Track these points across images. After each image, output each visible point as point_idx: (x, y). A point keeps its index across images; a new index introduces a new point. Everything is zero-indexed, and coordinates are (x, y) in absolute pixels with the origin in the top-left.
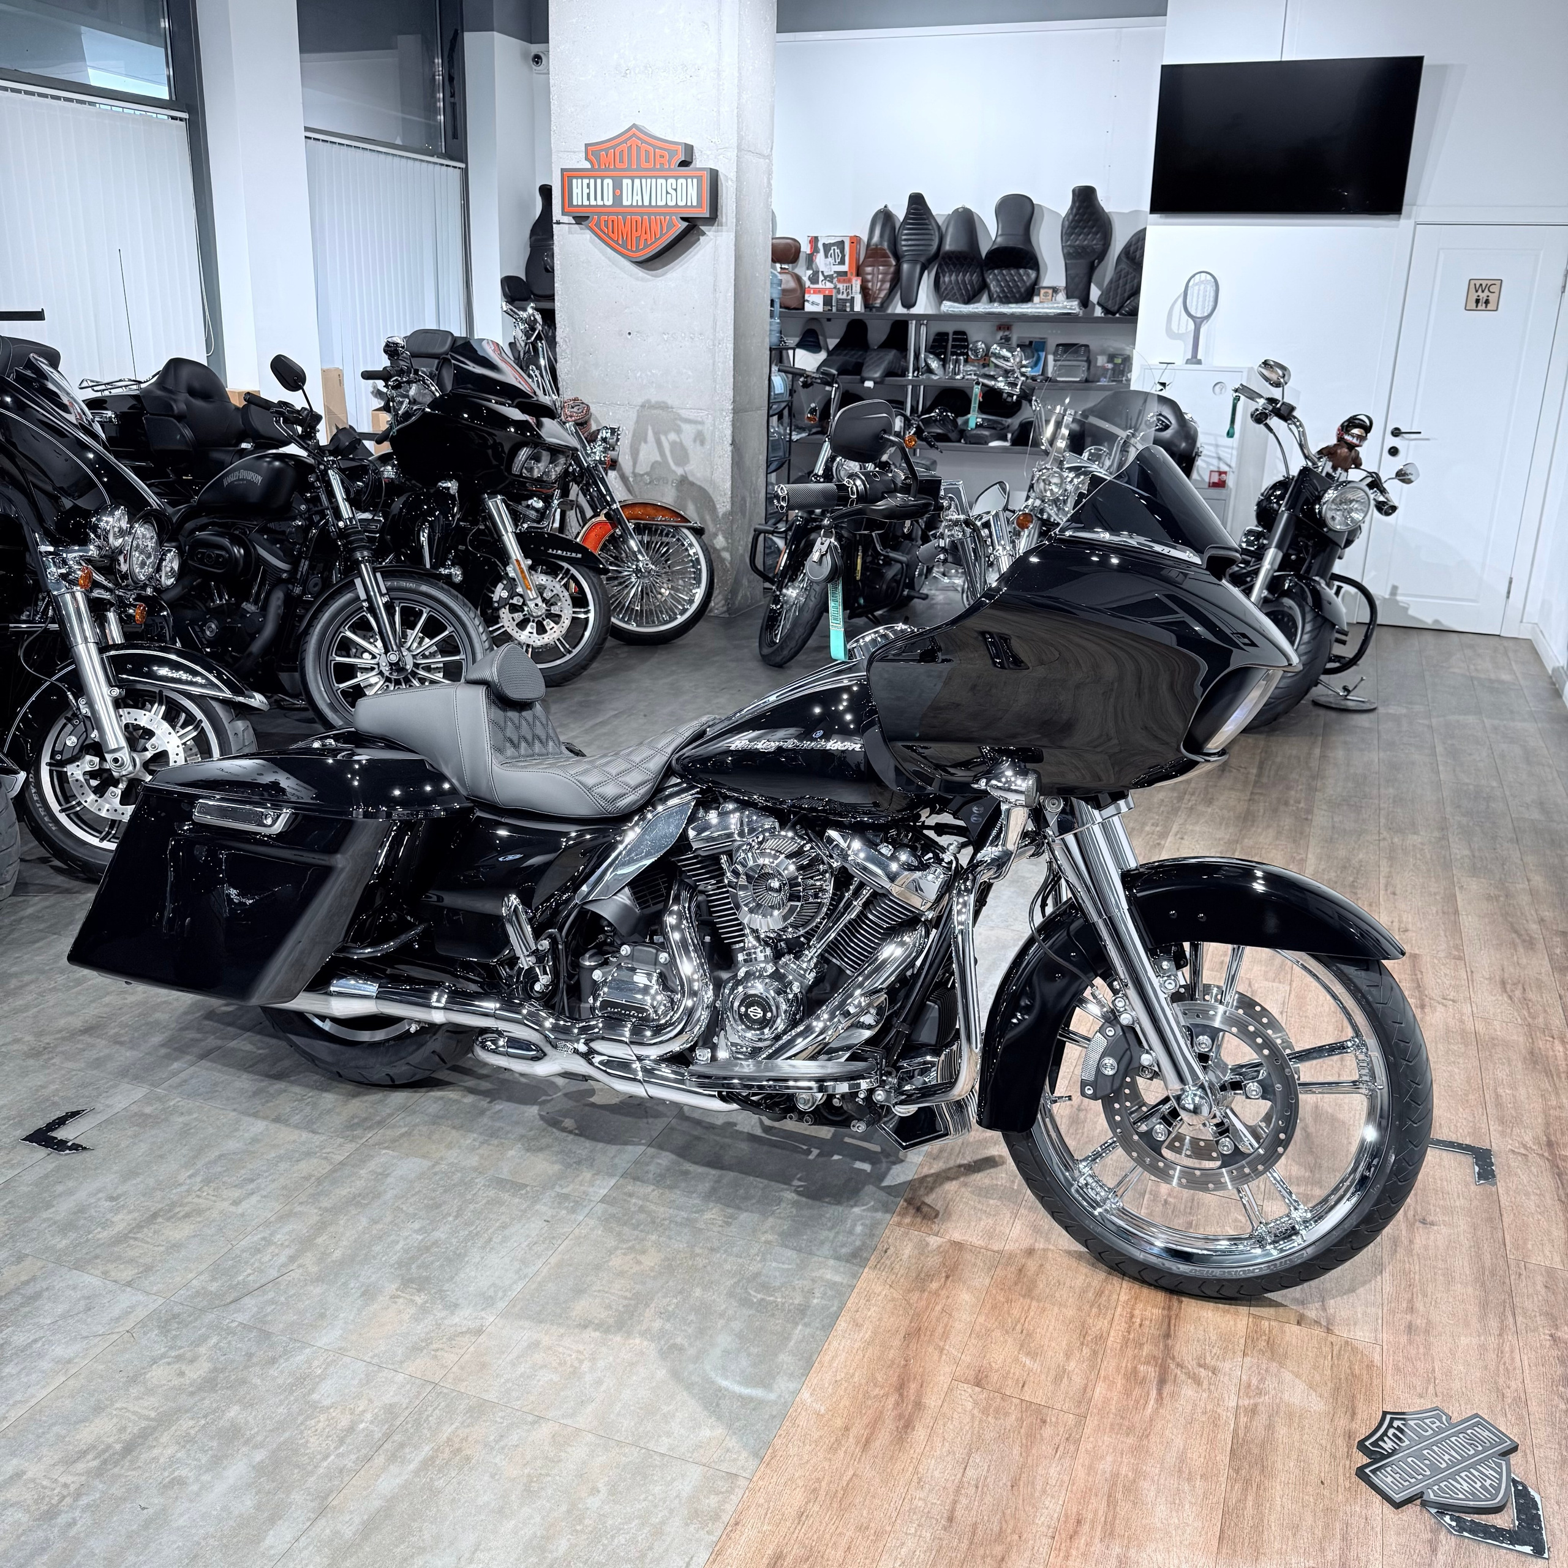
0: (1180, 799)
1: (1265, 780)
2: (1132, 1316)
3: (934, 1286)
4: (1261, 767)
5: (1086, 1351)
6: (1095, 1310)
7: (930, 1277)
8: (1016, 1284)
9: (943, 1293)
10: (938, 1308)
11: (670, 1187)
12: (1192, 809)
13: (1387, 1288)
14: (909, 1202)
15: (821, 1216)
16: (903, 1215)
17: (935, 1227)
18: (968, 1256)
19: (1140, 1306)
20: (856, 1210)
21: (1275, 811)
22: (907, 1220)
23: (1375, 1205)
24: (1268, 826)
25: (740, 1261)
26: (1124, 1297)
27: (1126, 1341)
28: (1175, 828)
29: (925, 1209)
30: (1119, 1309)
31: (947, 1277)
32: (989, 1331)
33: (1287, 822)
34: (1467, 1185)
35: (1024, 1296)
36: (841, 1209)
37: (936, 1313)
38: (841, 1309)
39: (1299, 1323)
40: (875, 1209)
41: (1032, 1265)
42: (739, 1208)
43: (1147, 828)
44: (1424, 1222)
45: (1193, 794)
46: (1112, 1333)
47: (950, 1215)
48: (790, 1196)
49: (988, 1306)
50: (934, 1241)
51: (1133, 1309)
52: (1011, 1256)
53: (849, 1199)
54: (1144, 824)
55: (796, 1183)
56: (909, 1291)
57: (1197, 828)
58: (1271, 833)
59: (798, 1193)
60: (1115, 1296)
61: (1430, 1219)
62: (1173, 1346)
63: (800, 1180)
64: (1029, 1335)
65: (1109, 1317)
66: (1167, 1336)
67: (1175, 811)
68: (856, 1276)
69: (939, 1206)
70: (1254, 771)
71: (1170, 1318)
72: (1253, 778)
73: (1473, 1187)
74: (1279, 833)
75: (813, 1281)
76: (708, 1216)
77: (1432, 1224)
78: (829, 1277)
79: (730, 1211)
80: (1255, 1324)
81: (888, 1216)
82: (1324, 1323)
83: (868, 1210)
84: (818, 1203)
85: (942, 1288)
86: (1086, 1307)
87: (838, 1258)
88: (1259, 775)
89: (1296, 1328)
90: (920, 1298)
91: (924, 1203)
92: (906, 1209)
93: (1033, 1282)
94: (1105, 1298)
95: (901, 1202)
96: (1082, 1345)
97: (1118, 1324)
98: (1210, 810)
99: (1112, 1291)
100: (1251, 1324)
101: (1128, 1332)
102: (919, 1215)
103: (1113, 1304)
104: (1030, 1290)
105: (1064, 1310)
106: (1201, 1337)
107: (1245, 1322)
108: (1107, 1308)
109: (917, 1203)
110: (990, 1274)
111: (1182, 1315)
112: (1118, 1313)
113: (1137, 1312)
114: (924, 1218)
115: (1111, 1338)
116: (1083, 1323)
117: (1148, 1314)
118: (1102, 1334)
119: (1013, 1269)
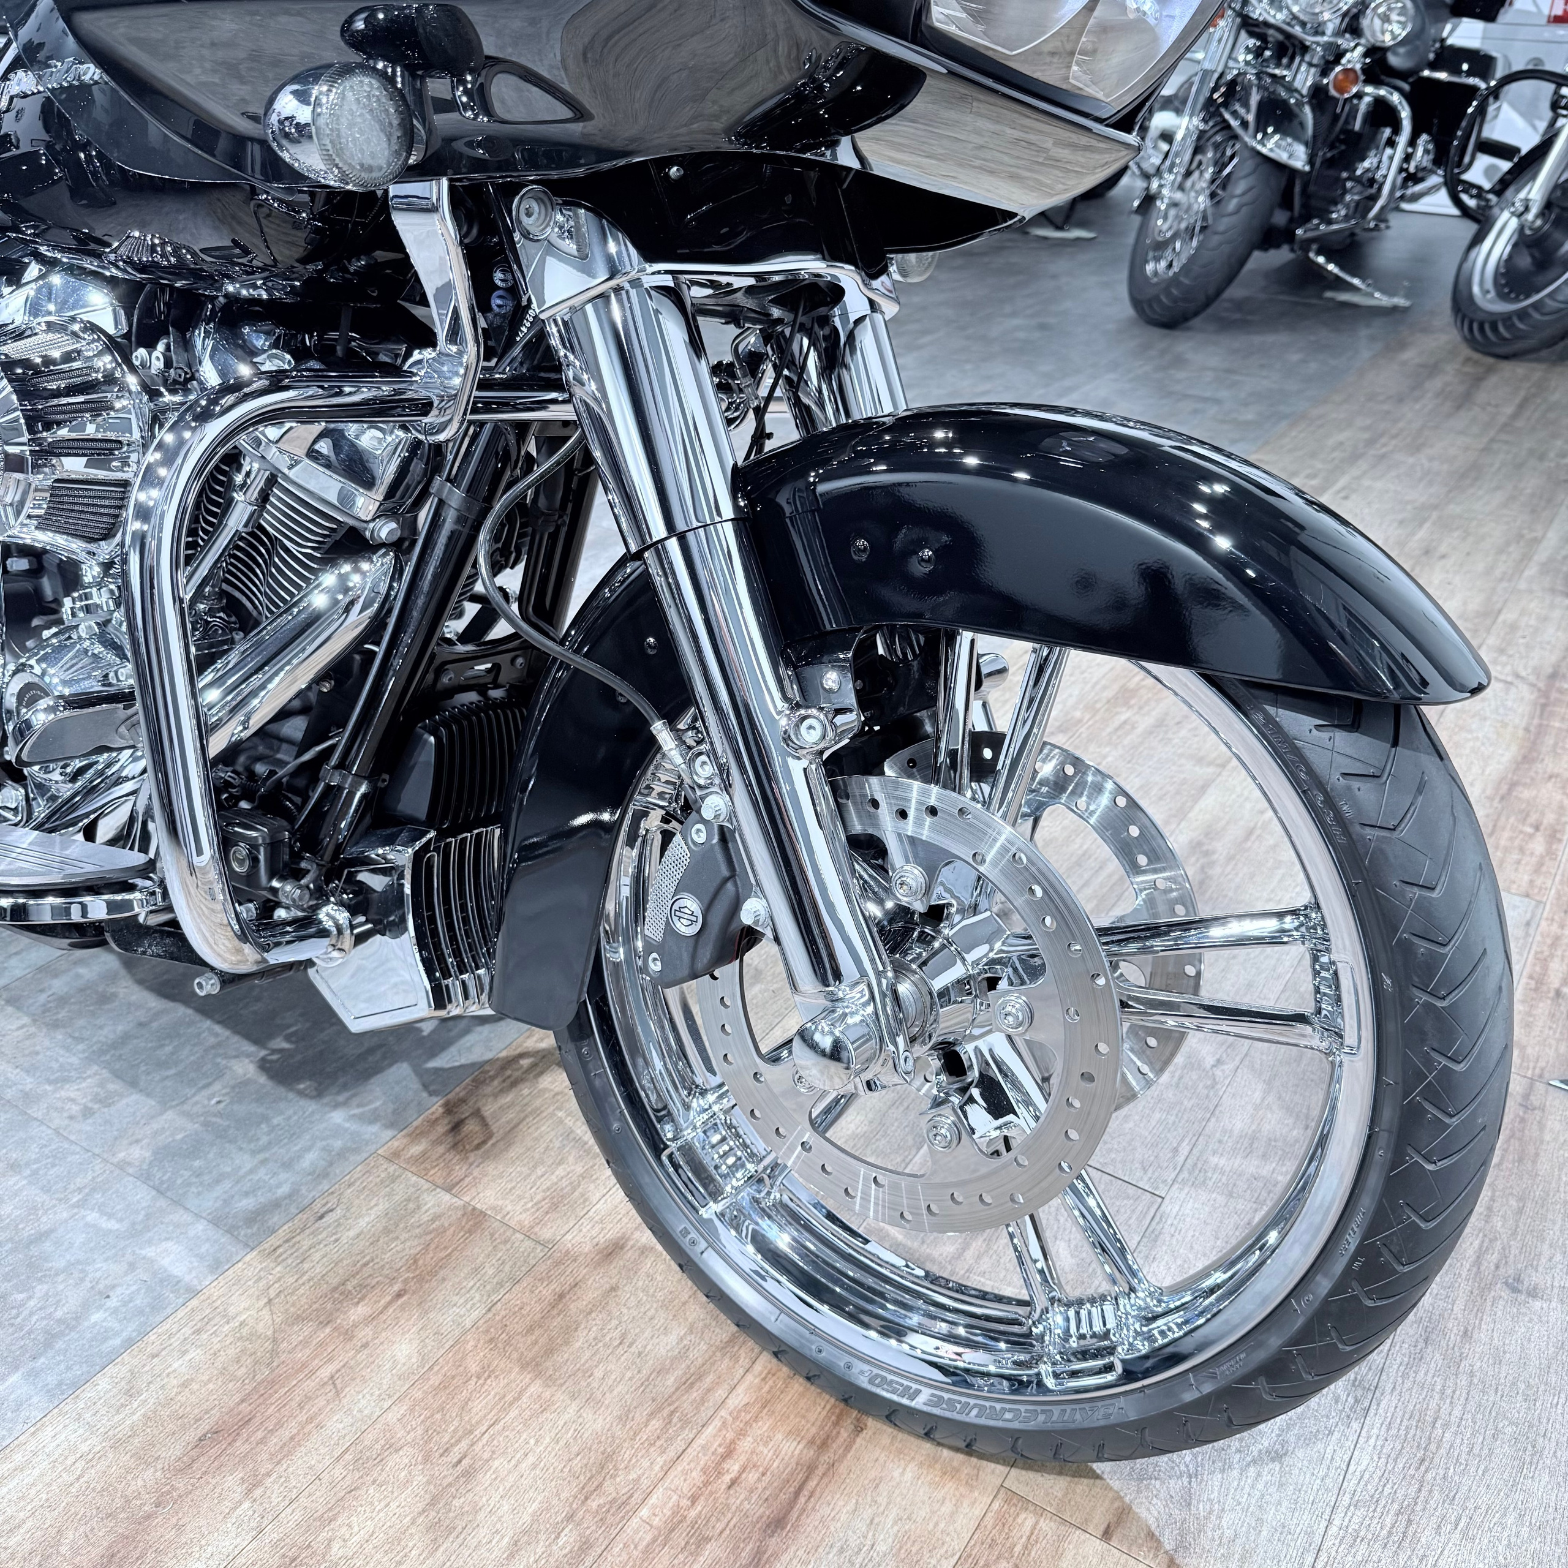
0: (1371, 442)
1: (1519, 423)
2: (729, 1453)
3: (359, 1312)
4: (1521, 406)
5: (568, 1538)
6: (656, 1424)
7: (363, 1291)
8: (530, 1330)
9: (365, 1333)
10: (325, 1373)
11: (55, 1025)
12: (1383, 457)
13: (1364, 1460)
14: (450, 1109)
15: (265, 1119)
16: (416, 1136)
17: (459, 1171)
18: (479, 1249)
19: (762, 1427)
20: (338, 1117)
21: (1519, 466)
22: (416, 1149)
23: (1295, 1341)
24: (1498, 488)
25: (41, 1198)
26: (739, 1398)
27: (675, 1522)
28: (1342, 482)
29: (471, 1126)
30: (710, 1430)
31: (399, 1295)
32: (392, 1447)
33: (1532, 483)
35: (524, 1367)
36: (311, 1106)
37: (310, 1385)
38: (129, 1344)
39: (1107, 1535)
40: (373, 1118)
41: (595, 1284)
42: (133, 1084)
44: (1514, 1286)
45: (1394, 437)
46: (653, 1500)
47: (509, 1145)
48: (245, 1068)
49: (435, 1380)
50: (437, 1201)
51: (742, 1433)
52: (568, 1257)
53: (345, 1087)
55: (280, 1043)
56: (298, 1319)
57: (1379, 485)
58: (1499, 497)
59: (264, 1065)
60: (720, 1393)
61: (1535, 1278)
62: (776, 1555)
63: (288, 1039)
64: (469, 1474)
65: (680, 1445)
66: (777, 1523)
67: (1354, 457)
68: (217, 1266)
69: (498, 1127)
70: (1509, 410)
71: (811, 1469)
72: (1502, 419)
74: (1512, 498)
75: (132, 1266)
76: (70, 1091)
77: (1533, 1293)
78: (165, 1262)
79: (114, 1086)
80: (1002, 1521)
81: (389, 1133)
82: (1168, 1544)
83: (360, 1118)
84: (281, 1091)
85: (369, 1320)
86: (640, 1416)
87: (216, 1221)
88: (1515, 416)
89: (1094, 1546)
90: (305, 1343)
91: (477, 1113)
92: (433, 1123)
93: (569, 1331)
94: (695, 1394)
95: (436, 1106)
96: (570, 1518)
97: (685, 1473)
98: (1411, 460)
99: (717, 1384)
100: (989, 1520)
101: (694, 1499)
102: (450, 1139)
103: (704, 1415)
104: (549, 1352)
105: (588, 1414)
106: (854, 1542)
107: (978, 1512)
108: (685, 1423)
109: (465, 1111)
110: (495, 1298)
111: (842, 1468)
112: (701, 1441)
113: (746, 1444)
114: (455, 1146)
115: (644, 1512)
116: (608, 1457)
117: (767, 1452)
118: (631, 1496)
119: (547, 1292)
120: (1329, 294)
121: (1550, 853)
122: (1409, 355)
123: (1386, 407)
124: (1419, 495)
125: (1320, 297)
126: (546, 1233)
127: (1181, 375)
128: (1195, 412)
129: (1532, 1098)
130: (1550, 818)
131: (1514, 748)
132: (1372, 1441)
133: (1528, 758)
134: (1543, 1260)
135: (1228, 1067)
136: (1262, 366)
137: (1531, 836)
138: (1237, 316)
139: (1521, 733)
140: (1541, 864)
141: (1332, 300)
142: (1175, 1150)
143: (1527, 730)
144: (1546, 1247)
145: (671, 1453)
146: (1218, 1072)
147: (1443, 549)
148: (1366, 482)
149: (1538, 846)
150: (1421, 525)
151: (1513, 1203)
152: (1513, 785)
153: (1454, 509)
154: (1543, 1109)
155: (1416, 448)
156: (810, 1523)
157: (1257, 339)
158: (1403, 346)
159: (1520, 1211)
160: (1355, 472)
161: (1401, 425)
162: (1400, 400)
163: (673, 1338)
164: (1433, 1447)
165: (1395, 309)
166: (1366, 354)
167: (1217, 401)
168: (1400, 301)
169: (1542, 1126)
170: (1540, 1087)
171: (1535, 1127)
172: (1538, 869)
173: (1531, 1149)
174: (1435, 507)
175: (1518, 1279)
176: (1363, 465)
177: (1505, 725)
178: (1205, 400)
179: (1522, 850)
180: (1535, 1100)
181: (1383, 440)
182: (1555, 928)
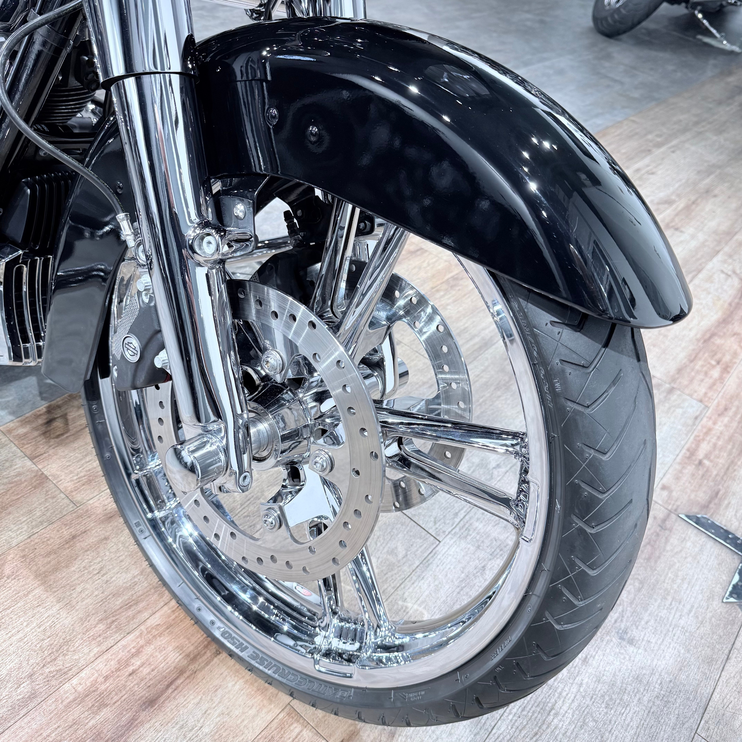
0: (696, 123)
2: (138, 652)
5: (25, 689)
6: (101, 627)
8: (48, 554)
12: (700, 133)
14: (50, 410)
16: (25, 422)
17: (42, 449)
19: (162, 641)
22: (22, 431)
26: (155, 620)
28: (674, 142)
29: (58, 423)
30: (131, 637)
34: (711, 598)
35: (37, 576)
40: (5, 406)
41: (96, 534)
43: (650, 137)
44: (622, 635)
45: (710, 123)
46: (83, 674)
47: (76, 439)
51: (149, 642)
52: (88, 514)
54: (650, 132)
57: (693, 148)
60: (146, 615)
62: (142, 723)
65: (111, 643)
66: (150, 703)
67: (685, 130)
71: (181, 672)
73: (716, 603)
77: (631, 642)
81: (11, 418)
86: (93, 620)
91: (64, 417)
92: (37, 416)
93: (71, 559)
94: (130, 613)
95: (43, 407)
96: (31, 676)
97: (108, 661)
98: (715, 138)
99: (145, 609)
100: (274, 725)
101: (106, 678)
102: (43, 429)
103: (132, 626)
104: (56, 569)
105: (63, 614)
106: (190, 723)
107: (269, 718)
108: (119, 629)
109: (58, 413)
110: (35, 530)
111: (200, 675)
112: (123, 642)
113: (149, 650)
114: (44, 433)
115: (75, 681)
116: (67, 642)
117: (160, 657)
118: (70, 670)
119: (66, 533)
120: (699, 37)
121: (721, 379)
122: (731, 79)
123: (711, 106)
124: (713, 158)
125: (694, 38)
126: (78, 497)
127: (607, 64)
128: (608, 86)
129: (667, 522)
130: (727, 358)
131: (720, 314)
132: (510, 717)
133: (725, 321)
134: (643, 623)
135: (503, 470)
136: (651, 69)
137: (713, 367)
138: (647, 38)
139: (726, 305)
140: (714, 384)
141: (700, 40)
142: (456, 514)
143: (730, 304)
144: (647, 614)
145: (104, 647)
146: (495, 472)
147: (716, 192)
148: (687, 145)
149: (716, 373)
150: (709, 176)
151: (637, 584)
152: (713, 335)
153: (729, 170)
154: (671, 530)
155: (719, 131)
156: (170, 706)
157: (653, 54)
158: (730, 73)
159: (639, 590)
160: (683, 138)
161: (716, 117)
162: (720, 103)
163: (129, 576)
164: (544, 727)
165: (732, 52)
166: (709, 73)
167: (622, 83)
168: (736, 49)
169: (667, 540)
170: (673, 516)
171: (663, 540)
172: (711, 387)
173: (657, 553)
174: (719, 167)
175: (626, 632)
176: (688, 135)
177: (719, 299)
178: (615, 81)
179: (706, 374)
180: (668, 524)
181: (704, 124)
182: (710, 423)
